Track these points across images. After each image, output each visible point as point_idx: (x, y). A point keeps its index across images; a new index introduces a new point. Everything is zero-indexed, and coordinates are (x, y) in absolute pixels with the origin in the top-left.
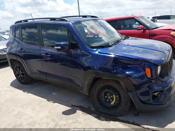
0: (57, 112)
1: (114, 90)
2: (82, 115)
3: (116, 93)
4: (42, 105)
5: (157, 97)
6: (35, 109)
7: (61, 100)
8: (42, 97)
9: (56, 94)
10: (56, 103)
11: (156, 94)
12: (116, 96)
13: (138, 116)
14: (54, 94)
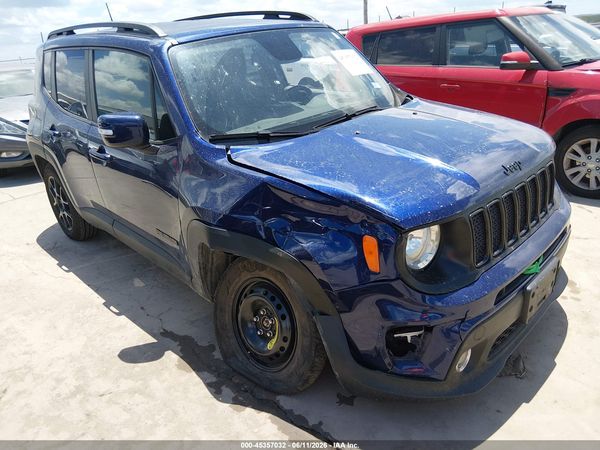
0: (107, 347)
1: (278, 301)
2: (175, 369)
3: (284, 311)
4: (81, 316)
5: (412, 347)
6: (55, 327)
7: (142, 308)
8: (96, 291)
9: (142, 284)
10: (123, 317)
11: (409, 336)
12: (280, 322)
13: (352, 404)
14: (138, 283)
